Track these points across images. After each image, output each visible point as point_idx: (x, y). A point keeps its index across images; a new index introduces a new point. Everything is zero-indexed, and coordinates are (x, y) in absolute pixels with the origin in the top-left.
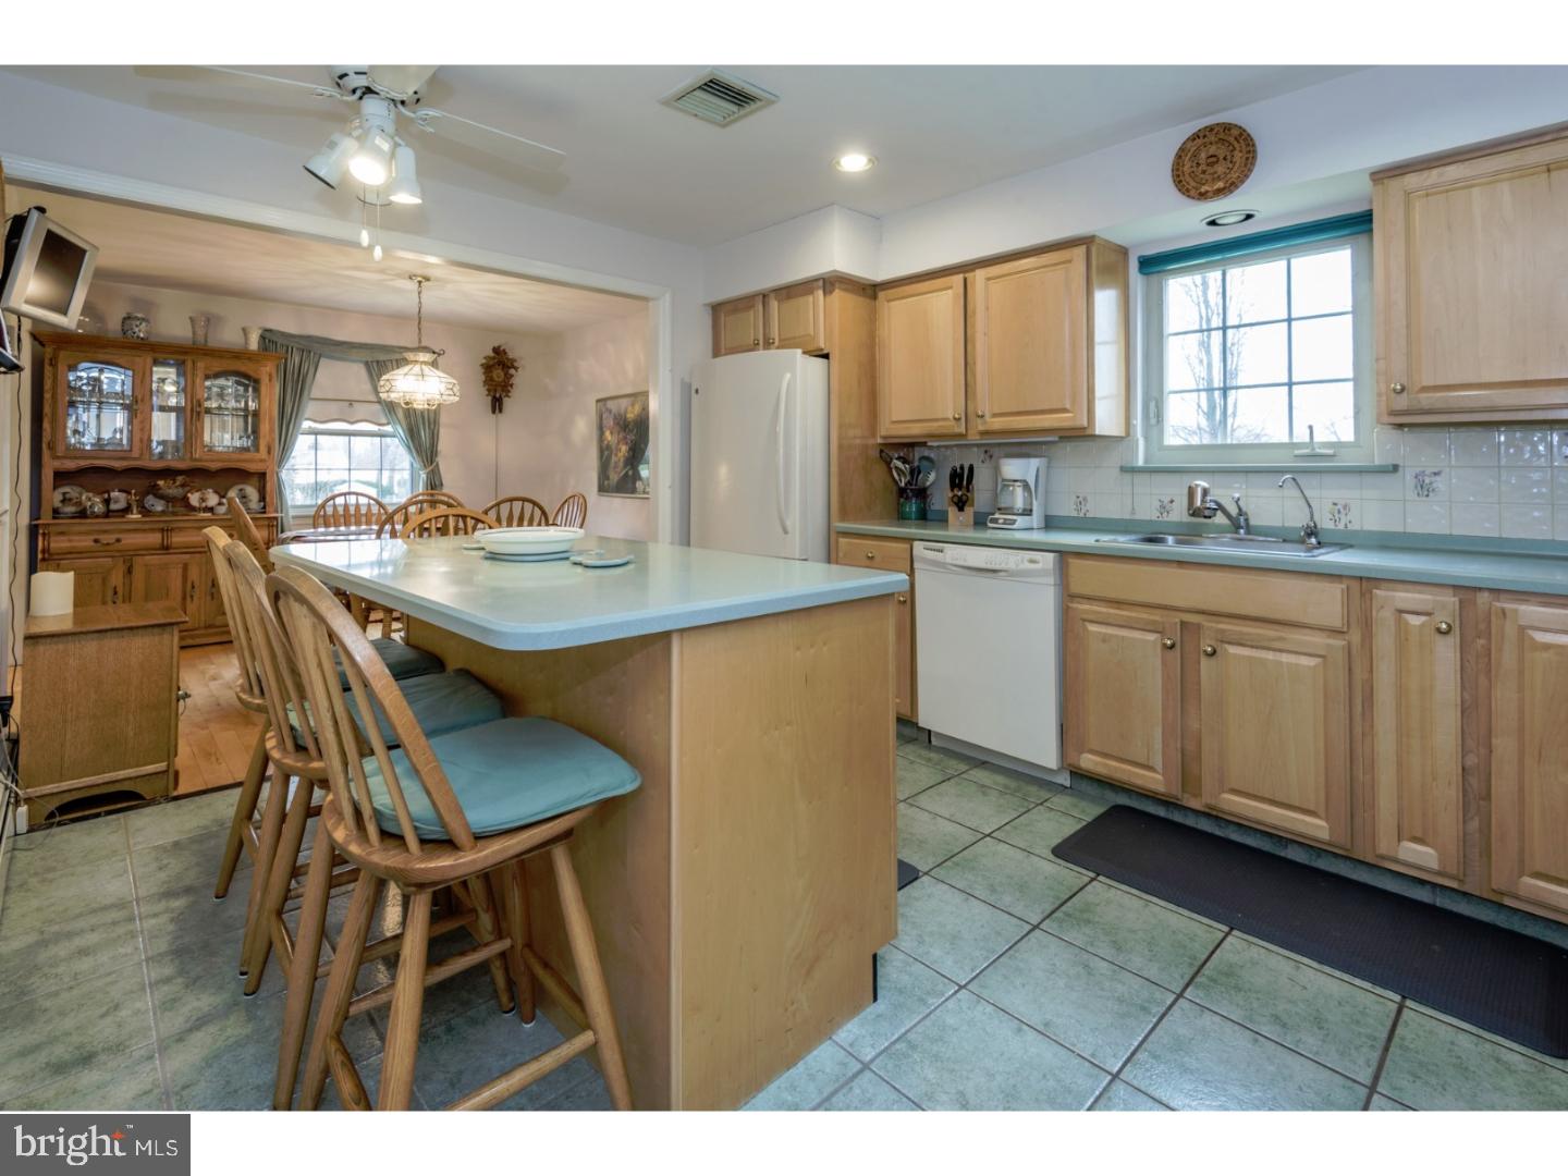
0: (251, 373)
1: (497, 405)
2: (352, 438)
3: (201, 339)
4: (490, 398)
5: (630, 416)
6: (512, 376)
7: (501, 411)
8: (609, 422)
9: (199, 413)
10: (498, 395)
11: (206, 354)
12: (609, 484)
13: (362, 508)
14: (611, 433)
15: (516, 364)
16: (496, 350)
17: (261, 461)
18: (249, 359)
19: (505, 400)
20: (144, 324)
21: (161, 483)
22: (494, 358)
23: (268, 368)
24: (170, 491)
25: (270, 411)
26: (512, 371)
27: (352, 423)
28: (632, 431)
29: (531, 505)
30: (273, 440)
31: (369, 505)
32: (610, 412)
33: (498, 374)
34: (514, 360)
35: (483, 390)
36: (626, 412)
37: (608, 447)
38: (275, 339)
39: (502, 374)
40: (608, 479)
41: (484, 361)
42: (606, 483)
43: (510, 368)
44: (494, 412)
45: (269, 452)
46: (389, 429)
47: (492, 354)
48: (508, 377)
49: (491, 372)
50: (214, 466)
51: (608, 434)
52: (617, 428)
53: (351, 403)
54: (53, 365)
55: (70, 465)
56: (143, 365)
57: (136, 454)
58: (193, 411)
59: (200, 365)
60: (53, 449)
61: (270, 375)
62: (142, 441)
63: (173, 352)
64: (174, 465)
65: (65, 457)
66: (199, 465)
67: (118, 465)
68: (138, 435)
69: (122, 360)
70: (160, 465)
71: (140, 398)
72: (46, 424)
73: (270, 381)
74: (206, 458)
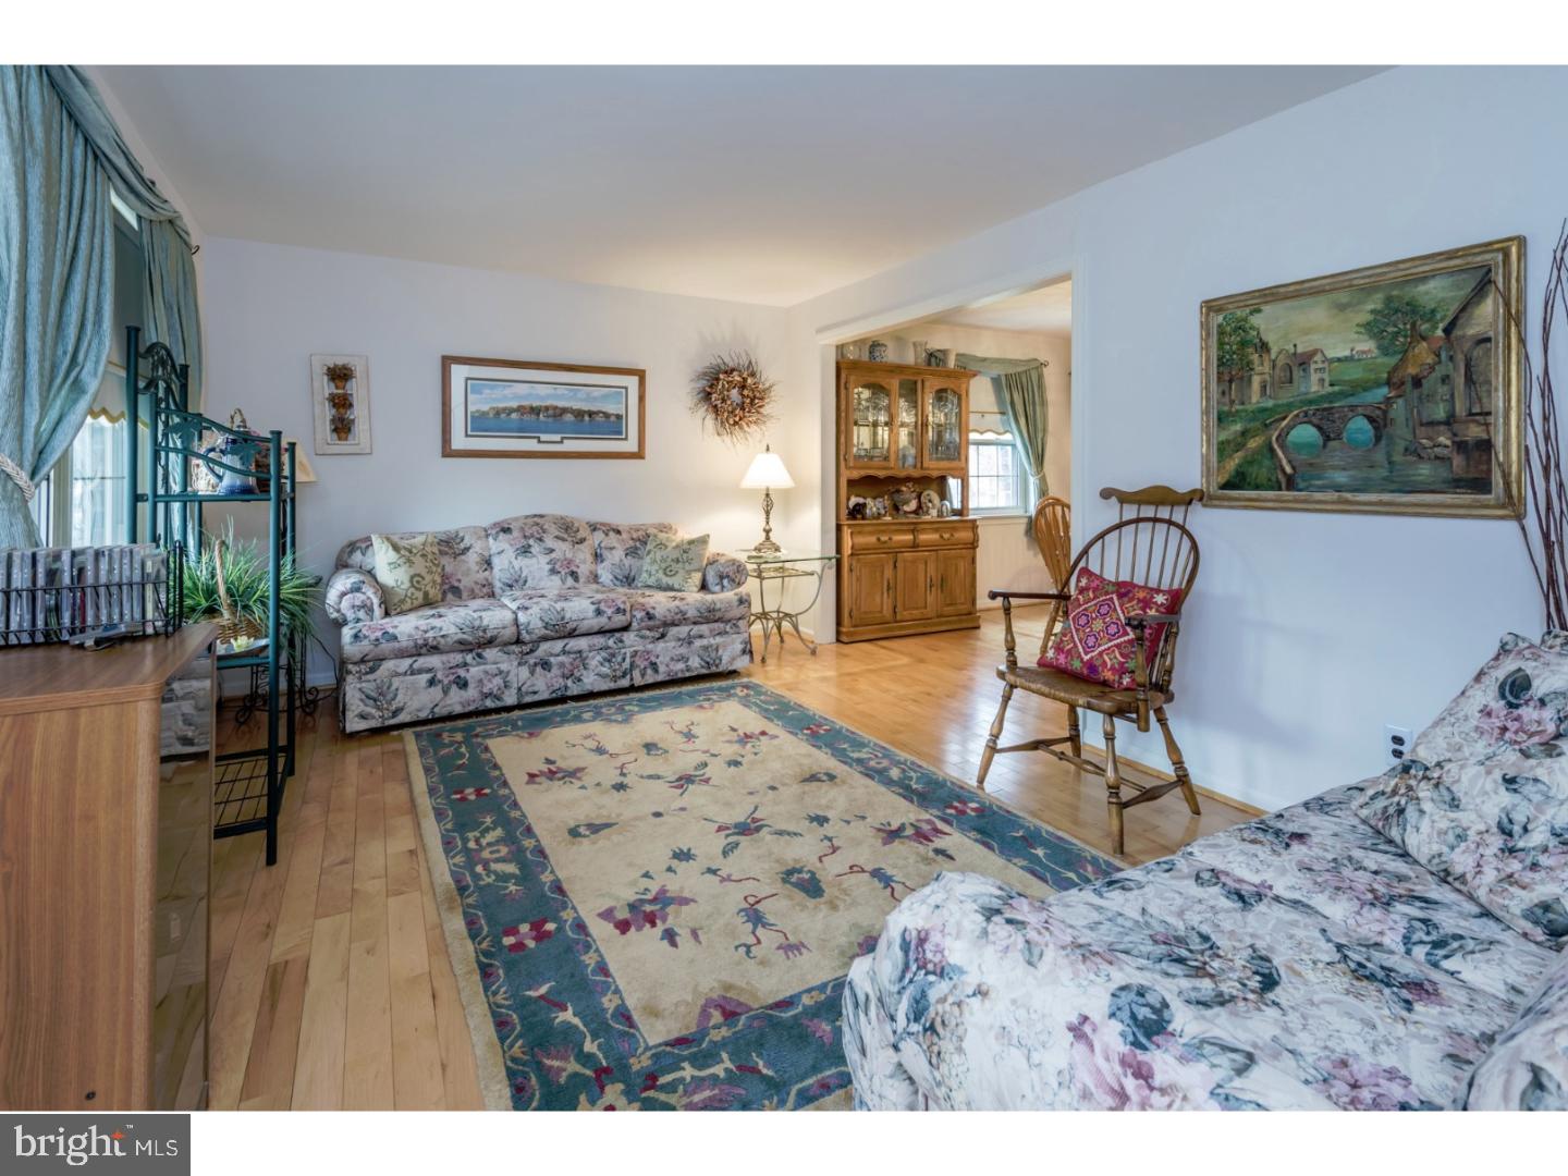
9: (927, 427)
11: (931, 375)
18: (955, 376)
23: (965, 385)
25: (966, 424)
27: (982, 433)
45: (966, 462)
50: (934, 474)
53: (983, 414)
54: (846, 388)
55: (856, 474)
56: (896, 386)
57: (892, 463)
58: (923, 425)
59: (927, 384)
60: (845, 460)
61: (966, 391)
62: (896, 452)
63: (912, 374)
64: (912, 473)
65: (854, 467)
66: (926, 473)
67: (881, 474)
68: (893, 448)
69: (884, 382)
70: (904, 473)
71: (894, 414)
72: (843, 440)
73: (966, 396)
74: (930, 466)
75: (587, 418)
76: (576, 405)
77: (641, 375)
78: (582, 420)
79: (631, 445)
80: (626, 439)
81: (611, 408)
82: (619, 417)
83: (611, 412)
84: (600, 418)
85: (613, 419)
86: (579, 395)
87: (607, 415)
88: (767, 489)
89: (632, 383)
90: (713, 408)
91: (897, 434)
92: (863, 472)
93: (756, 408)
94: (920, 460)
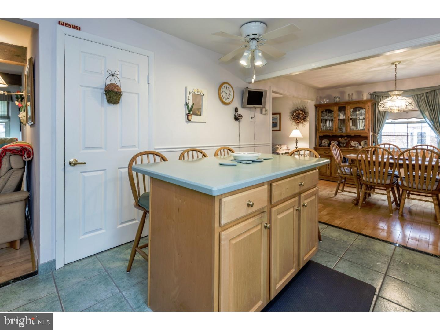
0: (363, 107)
2: (395, 125)
3: (351, 99)
9: (349, 120)
13: (391, 149)
17: (366, 133)
18: (363, 103)
20: (338, 98)
21: (340, 139)
23: (368, 105)
25: (369, 118)
27: (407, 119)
30: (370, 127)
31: (394, 148)
38: (376, 94)
45: (368, 131)
46: (423, 120)
50: (353, 135)
53: (407, 112)
54: (318, 112)
55: (322, 134)
56: (336, 109)
57: (334, 132)
58: (347, 119)
59: (349, 106)
60: (318, 131)
61: (369, 107)
62: (336, 128)
63: (343, 104)
64: (343, 134)
65: (321, 133)
66: (349, 134)
67: (331, 134)
68: (334, 127)
69: (331, 109)
70: (339, 134)
71: (335, 117)
72: (317, 125)
73: (369, 108)
74: (351, 132)
77: (280, 114)
79: (278, 128)
81: (274, 121)
82: (276, 123)
87: (274, 123)
88: (296, 138)
89: (278, 116)
90: (293, 120)
91: (336, 123)
92: (324, 134)
93: (304, 118)
94: (346, 130)
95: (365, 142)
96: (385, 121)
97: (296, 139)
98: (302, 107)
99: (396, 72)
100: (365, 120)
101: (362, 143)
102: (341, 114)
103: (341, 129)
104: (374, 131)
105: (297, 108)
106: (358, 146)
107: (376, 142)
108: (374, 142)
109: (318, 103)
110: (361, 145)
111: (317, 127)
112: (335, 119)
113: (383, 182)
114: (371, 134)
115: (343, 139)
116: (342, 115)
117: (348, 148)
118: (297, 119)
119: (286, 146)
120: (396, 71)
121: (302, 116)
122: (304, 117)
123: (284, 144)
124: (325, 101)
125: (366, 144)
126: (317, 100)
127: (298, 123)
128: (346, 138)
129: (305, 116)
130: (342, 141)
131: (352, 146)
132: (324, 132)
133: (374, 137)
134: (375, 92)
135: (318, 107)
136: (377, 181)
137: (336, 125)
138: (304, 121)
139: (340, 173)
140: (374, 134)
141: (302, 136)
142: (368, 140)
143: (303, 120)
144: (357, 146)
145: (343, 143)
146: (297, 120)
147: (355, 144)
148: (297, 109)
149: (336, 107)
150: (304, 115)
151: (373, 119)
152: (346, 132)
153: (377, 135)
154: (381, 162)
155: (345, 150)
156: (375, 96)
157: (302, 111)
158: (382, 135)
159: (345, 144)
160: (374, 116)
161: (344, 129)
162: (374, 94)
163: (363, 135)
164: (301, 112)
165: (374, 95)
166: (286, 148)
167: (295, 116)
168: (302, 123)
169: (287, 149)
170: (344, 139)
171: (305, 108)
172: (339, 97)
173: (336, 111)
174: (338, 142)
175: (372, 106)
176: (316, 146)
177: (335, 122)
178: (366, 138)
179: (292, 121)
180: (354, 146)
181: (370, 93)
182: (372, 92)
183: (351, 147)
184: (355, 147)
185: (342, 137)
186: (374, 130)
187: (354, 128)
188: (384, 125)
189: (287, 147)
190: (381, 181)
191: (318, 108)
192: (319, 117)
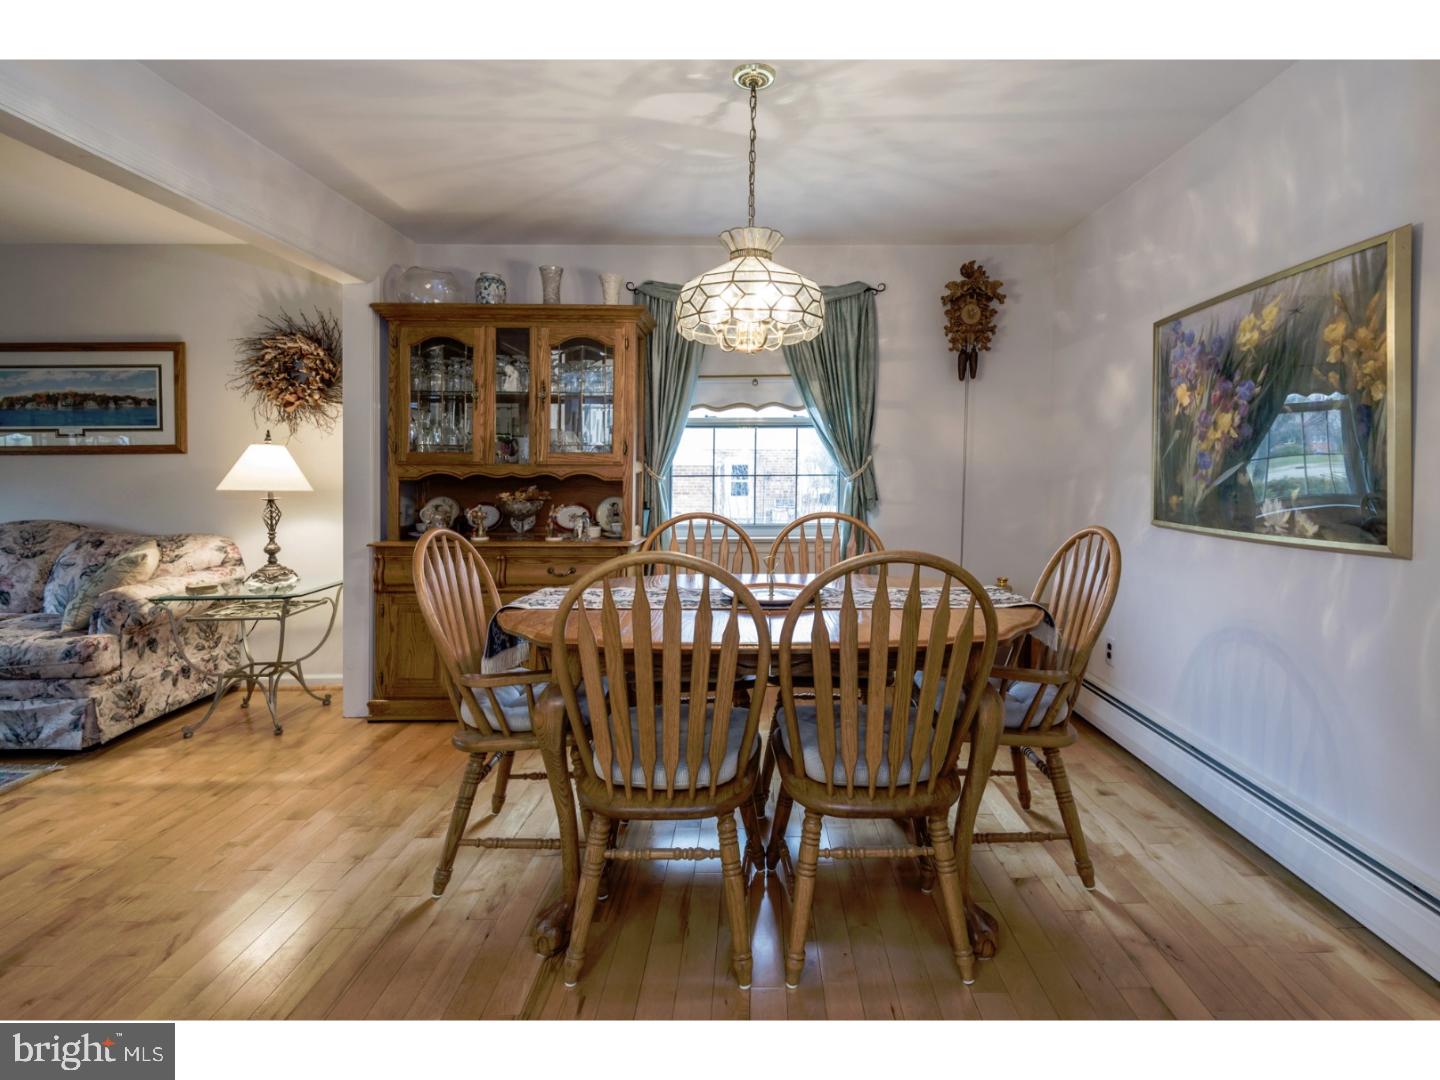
0: (603, 339)
1: (968, 365)
3: (552, 297)
4: (956, 354)
5: (1247, 338)
6: (994, 312)
7: (973, 376)
8: (1186, 362)
9: (543, 401)
10: (969, 350)
11: (549, 317)
12: (1181, 505)
14: (1192, 388)
15: (1000, 291)
16: (968, 271)
17: (617, 464)
18: (601, 317)
19: (983, 355)
20: (494, 286)
21: (505, 496)
22: (963, 284)
24: (516, 506)
25: (628, 392)
26: (994, 304)
27: (757, 408)
28: (1255, 373)
29: (942, 575)
30: (631, 434)
32: (1190, 340)
33: (971, 312)
34: (997, 285)
35: (945, 342)
36: (1234, 330)
37: (1183, 420)
38: (656, 294)
39: (978, 311)
40: (1180, 491)
41: (947, 293)
42: (1174, 500)
43: (990, 299)
44: (962, 377)
45: (625, 453)
46: (804, 414)
47: (959, 279)
48: (988, 314)
49: (960, 309)
50: (562, 473)
51: (1182, 393)
52: (1210, 374)
53: (755, 379)
54: (396, 346)
55: (414, 473)
56: (482, 338)
57: (477, 457)
58: (537, 397)
59: (545, 331)
60: (396, 452)
61: (627, 340)
62: (484, 440)
63: (515, 318)
64: (518, 471)
65: (408, 463)
66: (545, 471)
67: (460, 472)
68: (479, 432)
69: (462, 334)
70: (503, 471)
71: (481, 382)
72: (391, 422)
73: (627, 348)
74: (552, 461)
75: (112, 405)
76: (99, 391)
77: (177, 348)
78: (107, 408)
79: (167, 437)
80: (161, 429)
81: (140, 392)
82: (152, 402)
83: (141, 397)
84: (128, 406)
85: (144, 405)
86: (103, 379)
87: (137, 401)
88: (270, 494)
89: (166, 359)
90: (260, 386)
91: (485, 413)
92: (428, 470)
93: (328, 383)
94: (534, 451)
95: (613, 505)
96: (687, 413)
97: (271, 502)
98: (314, 320)
99: (754, 129)
100: (611, 406)
101: (603, 511)
102: (509, 369)
103: (509, 445)
104: (647, 456)
105: (289, 321)
106: (584, 528)
107: (654, 504)
108: (645, 508)
109: (395, 298)
110: (596, 523)
111: (392, 434)
112: (482, 391)
113: (704, 778)
114: (637, 468)
115: (518, 494)
116: (516, 375)
117: (542, 539)
118: (282, 385)
119: (216, 542)
120: (753, 120)
121: (311, 369)
122: (327, 376)
123: (206, 532)
124: (434, 292)
125: (617, 515)
126: (389, 282)
127: (290, 409)
128: (532, 489)
129: (328, 371)
130: (516, 507)
131: (559, 529)
132: (428, 459)
133: (647, 480)
134: (650, 283)
135: (392, 316)
136: (671, 779)
137: (485, 424)
138: (328, 398)
139: (473, 724)
140: (645, 470)
141: (310, 480)
142: (625, 497)
143: (319, 389)
144: (579, 525)
145: (522, 517)
146: (282, 391)
147: (573, 517)
148: (284, 325)
149: (482, 330)
150: (322, 361)
151: (642, 399)
152: (532, 462)
153: (659, 474)
154: (695, 656)
155: (526, 553)
156: (651, 297)
157: (313, 338)
158: (674, 473)
159: (533, 518)
160: (647, 391)
161: (524, 447)
162: (648, 289)
163: (606, 474)
164: (305, 347)
165: (645, 295)
166: (219, 557)
167: (270, 363)
168: (316, 408)
169: (223, 563)
170: (524, 495)
171: (331, 325)
172: (500, 282)
173: (485, 351)
174: (498, 508)
175: (639, 339)
176: (384, 537)
177: (481, 407)
178: (616, 487)
179: (255, 395)
180: (570, 525)
181: (630, 287)
182: (637, 283)
183: (554, 535)
184: (572, 531)
185: (514, 483)
186: (645, 454)
187: (567, 438)
188: (680, 433)
189: (221, 549)
190: (693, 776)
191: (392, 327)
192: (397, 376)
